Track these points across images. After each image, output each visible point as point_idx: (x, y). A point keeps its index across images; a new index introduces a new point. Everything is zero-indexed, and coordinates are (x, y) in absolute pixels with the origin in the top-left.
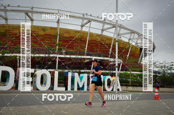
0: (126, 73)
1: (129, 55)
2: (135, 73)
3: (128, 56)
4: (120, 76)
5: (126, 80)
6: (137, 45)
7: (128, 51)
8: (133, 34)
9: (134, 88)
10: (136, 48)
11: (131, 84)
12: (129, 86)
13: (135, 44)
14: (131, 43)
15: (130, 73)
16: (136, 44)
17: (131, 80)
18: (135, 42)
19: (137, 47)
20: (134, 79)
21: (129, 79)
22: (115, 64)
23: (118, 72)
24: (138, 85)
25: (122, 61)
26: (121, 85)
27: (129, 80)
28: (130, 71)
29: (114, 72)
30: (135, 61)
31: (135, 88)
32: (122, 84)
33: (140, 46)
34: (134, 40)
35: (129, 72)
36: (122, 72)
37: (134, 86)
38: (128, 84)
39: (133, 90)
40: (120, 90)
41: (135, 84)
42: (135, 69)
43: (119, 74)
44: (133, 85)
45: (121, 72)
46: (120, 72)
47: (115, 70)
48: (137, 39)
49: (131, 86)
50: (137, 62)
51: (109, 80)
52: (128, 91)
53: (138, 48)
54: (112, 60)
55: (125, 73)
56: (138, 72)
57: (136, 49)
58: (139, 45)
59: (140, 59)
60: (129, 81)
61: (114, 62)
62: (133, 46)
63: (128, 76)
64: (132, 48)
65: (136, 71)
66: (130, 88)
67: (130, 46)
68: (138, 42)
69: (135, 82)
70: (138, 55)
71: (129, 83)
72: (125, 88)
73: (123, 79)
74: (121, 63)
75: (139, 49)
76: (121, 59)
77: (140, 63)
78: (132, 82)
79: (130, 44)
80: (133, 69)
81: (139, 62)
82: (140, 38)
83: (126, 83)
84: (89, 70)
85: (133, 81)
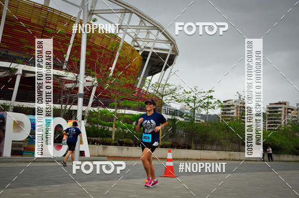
0: (105, 112)
1: (116, 67)
2: (128, 112)
3: (112, 69)
4: (90, 118)
5: (102, 130)
6: (136, 44)
7: (113, 57)
8: (128, 15)
9: (122, 150)
10: (133, 51)
11: (115, 140)
12: (110, 144)
13: (131, 39)
14: (120, 36)
15: (114, 113)
16: (135, 40)
17: (115, 129)
18: (133, 35)
19: (137, 49)
20: (123, 128)
21: (111, 126)
22: (77, 89)
23: (85, 108)
24: (131, 141)
25: (96, 82)
26: (90, 142)
27: (110, 129)
28: (113, 107)
29: (74, 107)
30: (127, 82)
31: (125, 148)
32: (93, 139)
33: (143, 47)
34: (129, 31)
35: (113, 110)
36: (96, 109)
37: (121, 144)
38: (108, 139)
39: (120, 155)
40: (87, 154)
41: (125, 140)
42: (129, 103)
43: (86, 115)
44: (119, 142)
45: (92, 109)
46: (89, 108)
47: (76, 103)
48: (138, 28)
49: (115, 145)
50: (133, 86)
51: (60, 129)
52: (106, 158)
53: (138, 51)
54: (70, 76)
55: (102, 113)
56: (134, 109)
57: (134, 53)
58: (141, 43)
59: (140, 79)
60: (111, 132)
61: (76, 82)
62: (125, 44)
63: (110, 119)
64: (123, 49)
65: (129, 108)
66: (113, 150)
67: (118, 45)
68: (139, 36)
69: (126, 135)
70: (137, 67)
71: (111, 137)
72: (99, 149)
73: (96, 126)
74: (93, 86)
75: (140, 53)
76: (93, 76)
77: (140, 89)
78: (118, 134)
79: (120, 40)
80: (122, 103)
81: (138, 86)
82: (145, 26)
83: (102, 136)
84: (5, 101)
85: (120, 132)
